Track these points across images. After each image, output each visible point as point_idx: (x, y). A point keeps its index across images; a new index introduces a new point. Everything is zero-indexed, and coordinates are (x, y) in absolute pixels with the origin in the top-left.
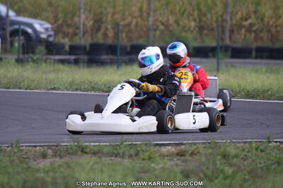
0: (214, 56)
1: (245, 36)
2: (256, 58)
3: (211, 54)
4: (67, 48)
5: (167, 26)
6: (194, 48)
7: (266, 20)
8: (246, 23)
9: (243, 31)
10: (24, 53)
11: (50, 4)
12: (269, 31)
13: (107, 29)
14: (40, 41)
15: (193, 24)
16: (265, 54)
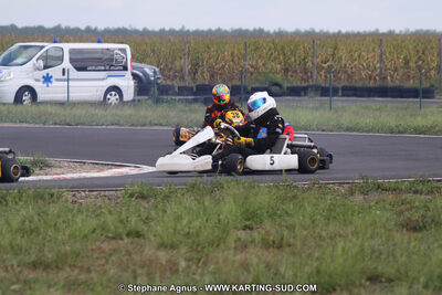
0: (305, 95)
1: (326, 77)
2: (343, 96)
3: (303, 93)
4: (177, 89)
5: (257, 69)
6: (288, 88)
7: (344, 62)
8: (325, 66)
9: (322, 73)
10: (138, 95)
11: (153, 51)
12: (346, 72)
13: (203, 72)
14: (150, 82)
15: (279, 66)
16: (350, 93)
